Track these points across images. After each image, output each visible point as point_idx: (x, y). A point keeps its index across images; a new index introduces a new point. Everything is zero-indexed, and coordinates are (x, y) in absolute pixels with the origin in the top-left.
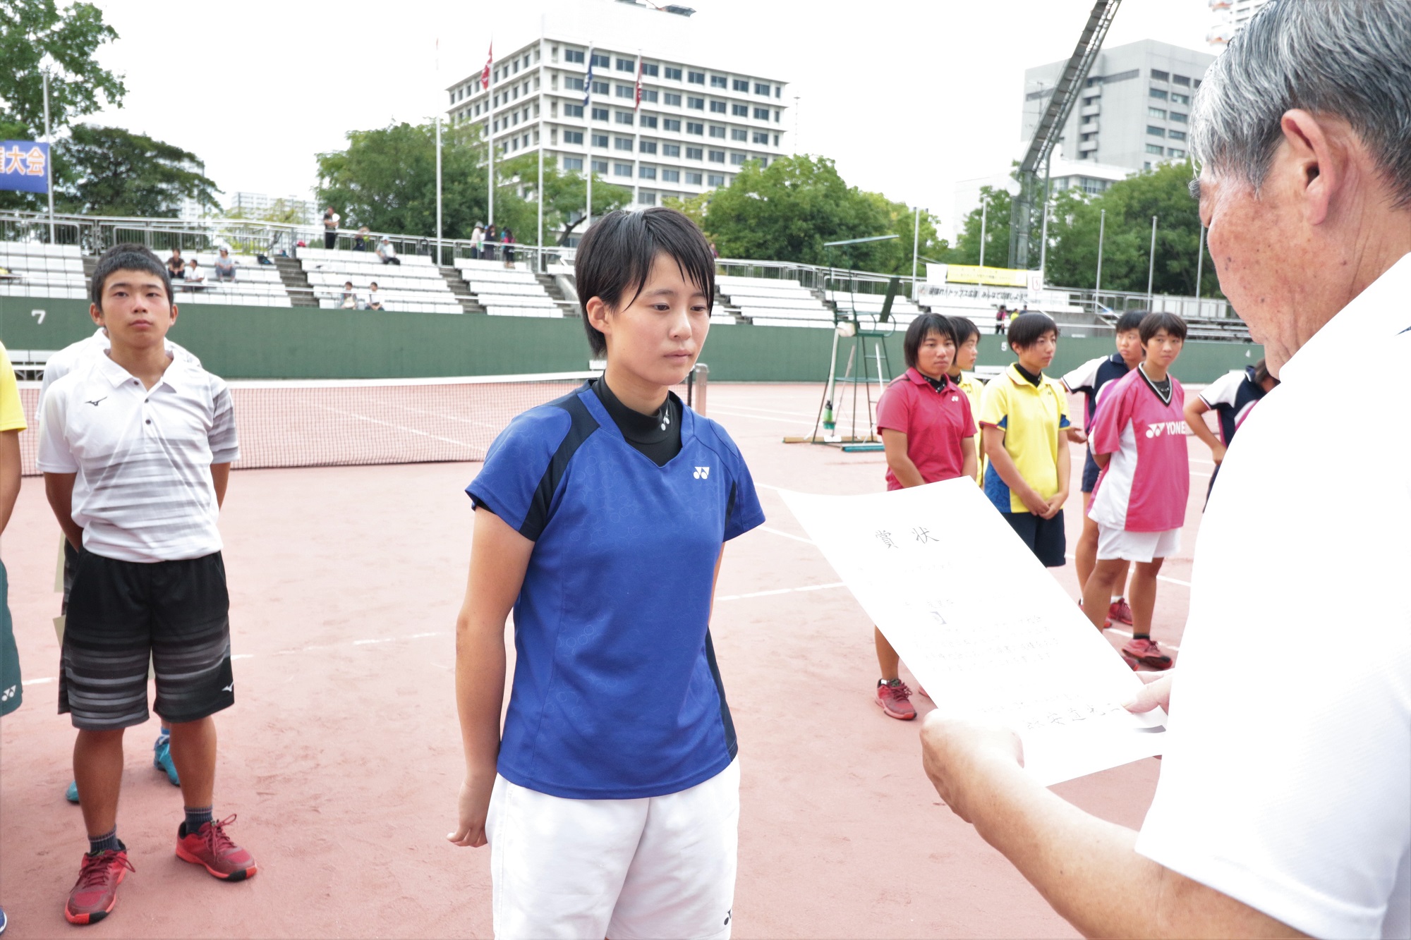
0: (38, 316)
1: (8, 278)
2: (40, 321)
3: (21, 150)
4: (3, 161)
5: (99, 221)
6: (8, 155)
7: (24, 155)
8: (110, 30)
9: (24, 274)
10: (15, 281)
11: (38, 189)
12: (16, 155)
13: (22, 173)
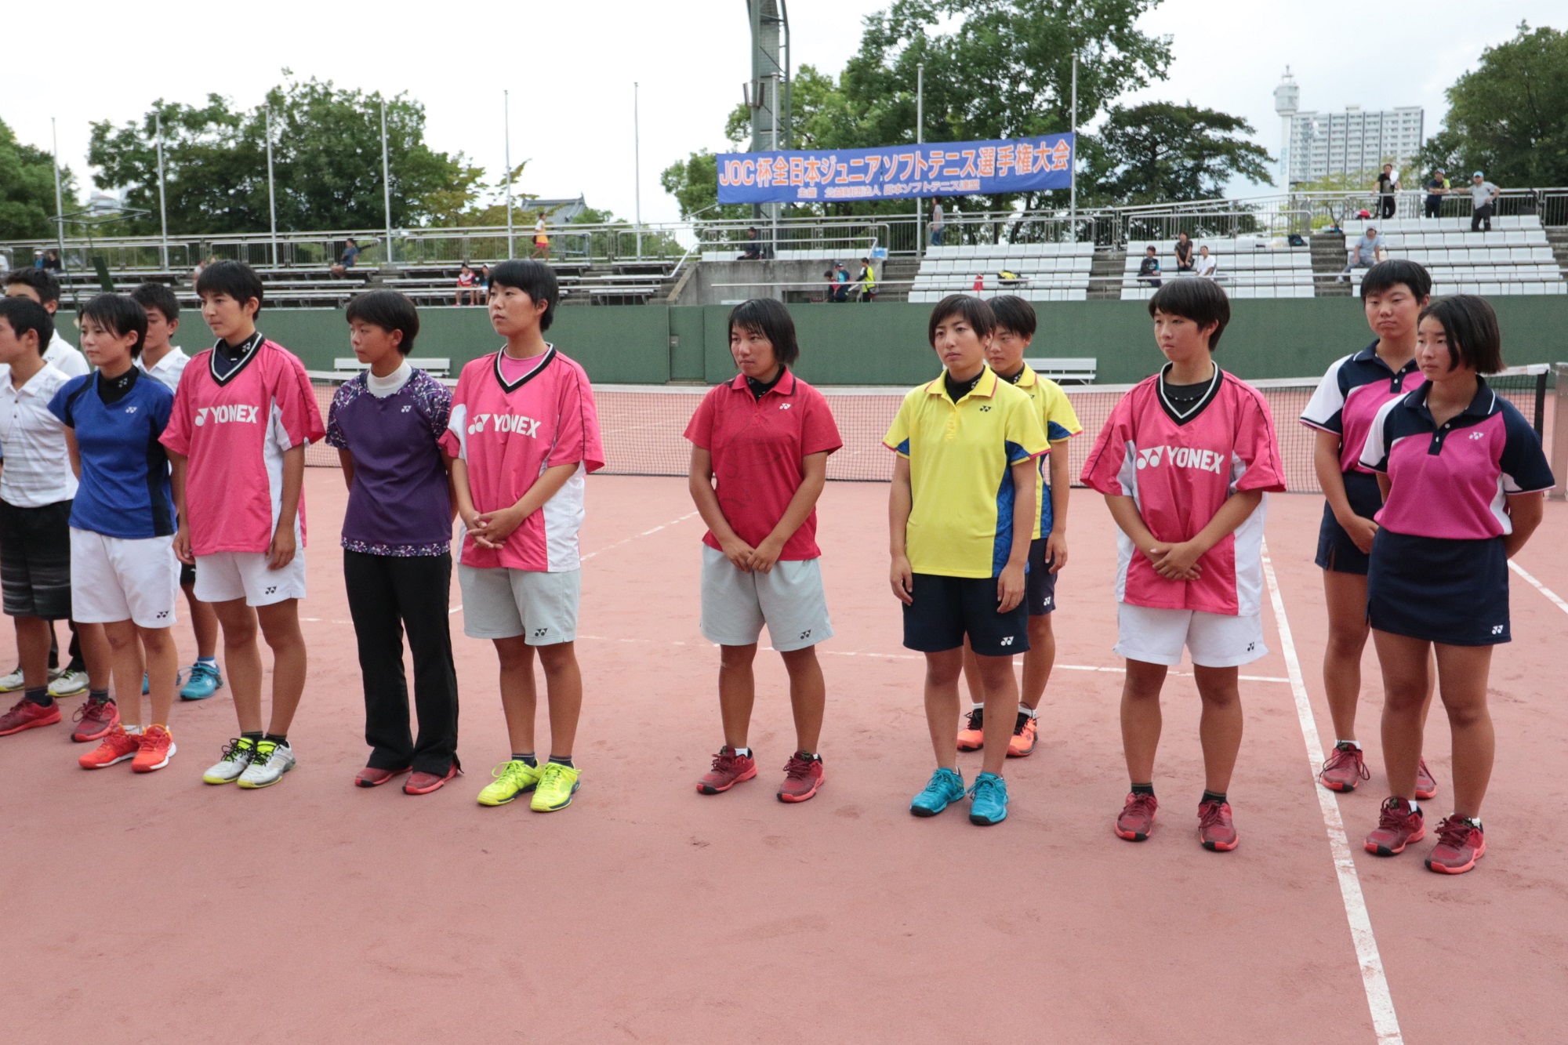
1: (1015, 283)
3: (1047, 145)
4: (1031, 160)
5: (1120, 212)
6: (1036, 152)
7: (1051, 150)
9: (1031, 277)
10: (1023, 286)
11: (1061, 185)
12: (1043, 152)
13: (1047, 170)
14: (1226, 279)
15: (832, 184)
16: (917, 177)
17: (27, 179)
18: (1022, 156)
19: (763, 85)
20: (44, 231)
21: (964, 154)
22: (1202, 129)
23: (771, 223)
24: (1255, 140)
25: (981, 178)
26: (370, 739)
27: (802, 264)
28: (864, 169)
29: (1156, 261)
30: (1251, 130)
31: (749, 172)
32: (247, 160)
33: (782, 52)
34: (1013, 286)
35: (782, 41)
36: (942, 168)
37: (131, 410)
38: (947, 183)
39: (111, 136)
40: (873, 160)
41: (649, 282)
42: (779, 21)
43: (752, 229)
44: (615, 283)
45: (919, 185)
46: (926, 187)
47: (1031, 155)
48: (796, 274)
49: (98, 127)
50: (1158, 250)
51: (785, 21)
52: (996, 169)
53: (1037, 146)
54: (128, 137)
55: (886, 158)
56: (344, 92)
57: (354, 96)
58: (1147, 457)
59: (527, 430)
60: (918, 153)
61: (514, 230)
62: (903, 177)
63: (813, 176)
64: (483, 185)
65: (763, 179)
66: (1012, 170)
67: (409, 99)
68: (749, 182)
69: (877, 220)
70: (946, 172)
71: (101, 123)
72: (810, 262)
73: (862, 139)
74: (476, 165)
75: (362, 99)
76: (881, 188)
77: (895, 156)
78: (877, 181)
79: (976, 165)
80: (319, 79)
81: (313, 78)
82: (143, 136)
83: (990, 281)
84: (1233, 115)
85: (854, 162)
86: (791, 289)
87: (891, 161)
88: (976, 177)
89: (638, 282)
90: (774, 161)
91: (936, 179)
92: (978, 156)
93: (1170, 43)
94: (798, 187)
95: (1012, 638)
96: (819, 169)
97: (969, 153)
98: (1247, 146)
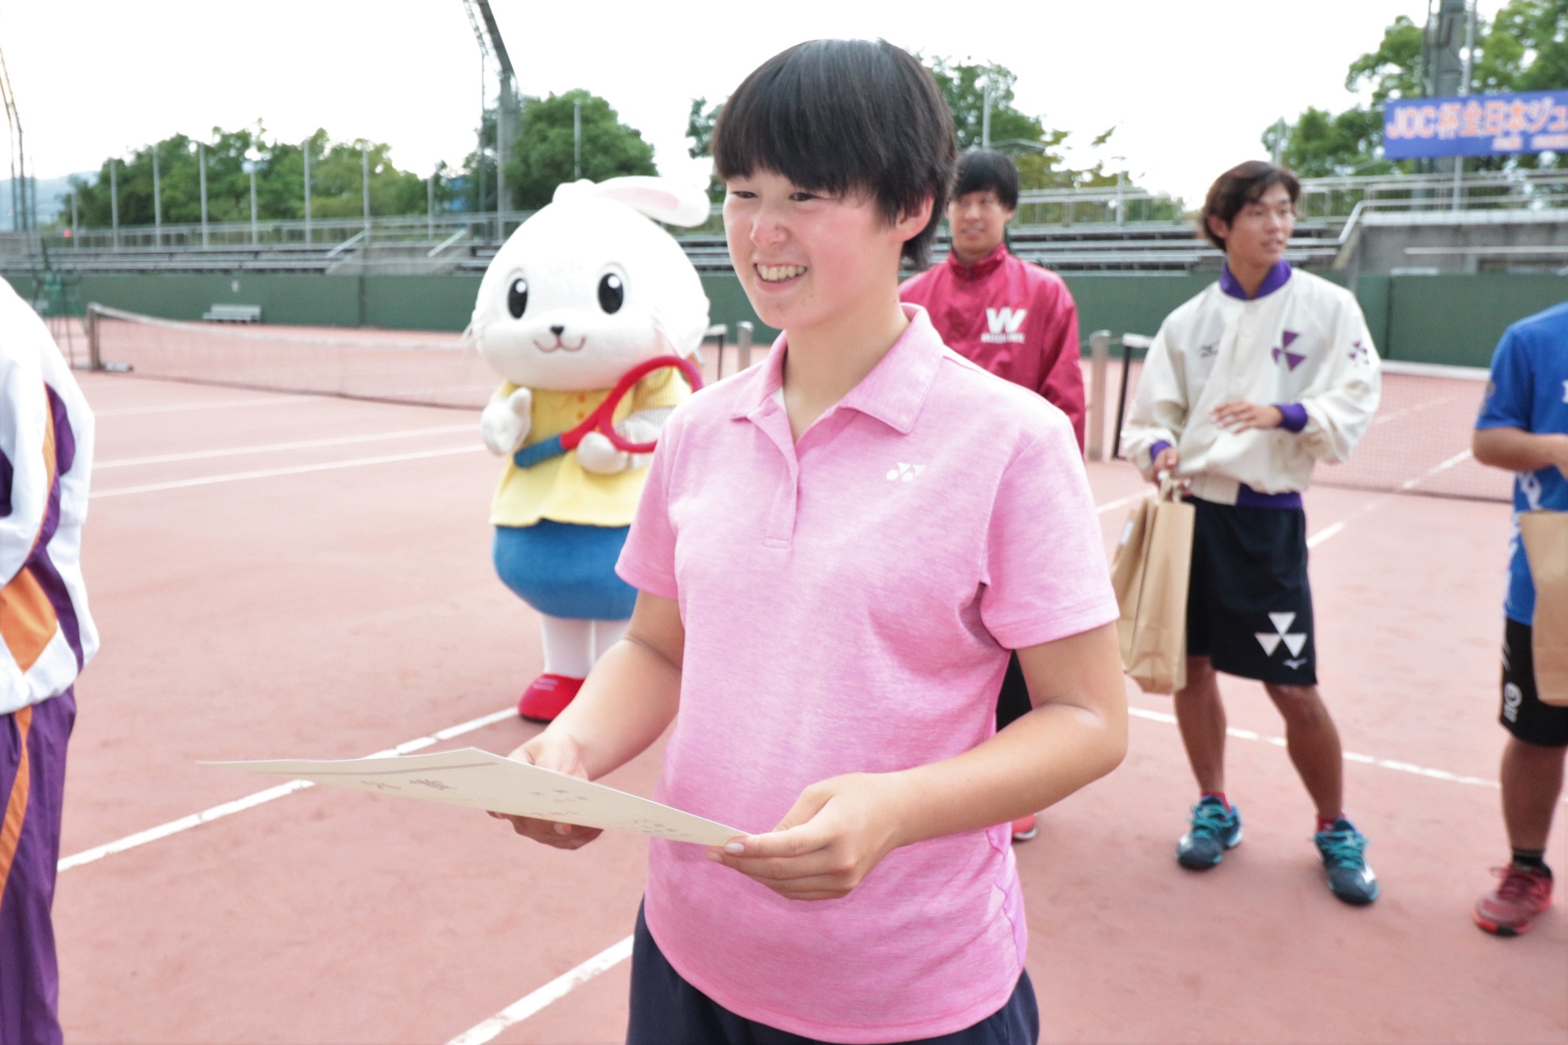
15: (1544, 131)
19: (1452, 20)
23: (1451, 180)
31: (1428, 121)
39: (705, 111)
43: (1428, 188)
49: (695, 104)
56: (936, 57)
57: (944, 60)
61: (1124, 193)
63: (1518, 123)
65: (1447, 129)
68: (1427, 133)
71: (699, 99)
75: (952, 63)
86: (1489, 257)
90: (1464, 106)
96: (1526, 114)
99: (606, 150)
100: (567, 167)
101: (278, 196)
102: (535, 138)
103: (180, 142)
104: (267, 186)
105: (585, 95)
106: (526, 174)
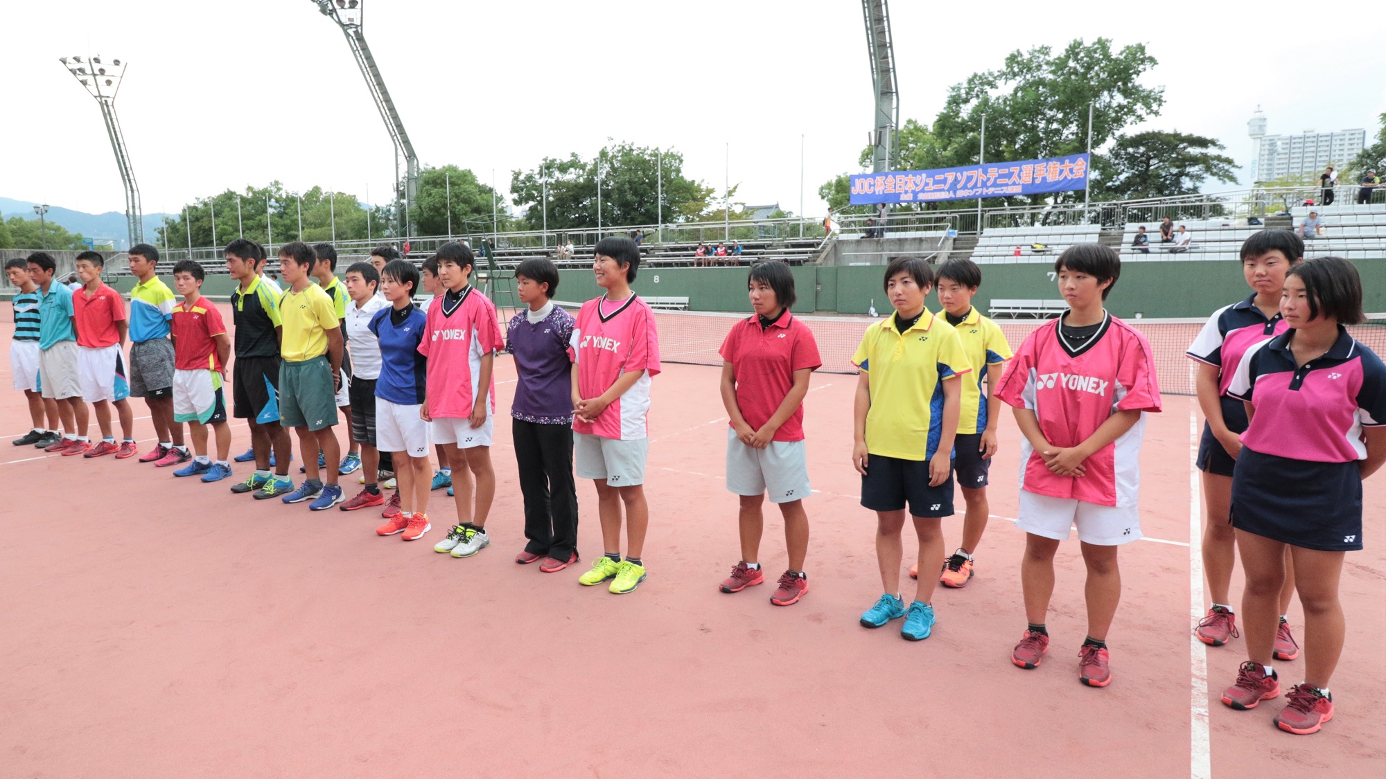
0: (1051, 276)
1: (1043, 251)
2: (1052, 279)
3: (1070, 162)
4: (1058, 172)
5: (1121, 204)
6: (1062, 167)
7: (1073, 165)
8: (1152, 60)
9: (1055, 247)
10: (1048, 253)
11: (1078, 187)
12: (1067, 166)
13: (1069, 178)
14: (1198, 248)
15: (923, 191)
16: (979, 185)
17: (481, 202)
18: (1052, 170)
19: (881, 132)
20: (488, 229)
21: (1012, 169)
22: (1185, 148)
24: (1224, 154)
25: (1023, 185)
26: (527, 534)
27: (901, 241)
28: (944, 181)
29: (1145, 236)
30: (1222, 147)
31: (870, 185)
32: (588, 188)
33: (894, 112)
34: (1042, 253)
35: (894, 105)
36: (996, 179)
37: (407, 329)
38: (1000, 189)
39: (522, 177)
40: (950, 176)
41: (806, 253)
42: (892, 93)
43: (870, 220)
44: (786, 253)
45: (980, 190)
46: (985, 191)
47: (1058, 169)
48: (897, 247)
49: (515, 173)
50: (1147, 229)
51: (897, 92)
52: (1033, 179)
53: (1062, 163)
54: (530, 178)
55: (959, 174)
56: (640, 149)
57: (645, 150)
58: (1045, 380)
59: (611, 347)
60: (980, 170)
61: (729, 223)
62: (970, 185)
63: (911, 186)
64: (714, 198)
65: (879, 190)
66: (1044, 179)
67: (674, 151)
68: (870, 192)
69: (952, 212)
70: (999, 181)
71: (517, 170)
72: (906, 239)
73: (943, 163)
74: (710, 187)
75: (649, 152)
76: (955, 193)
77: (965, 173)
78: (953, 187)
79: (1020, 177)
80: (627, 142)
81: (624, 142)
82: (537, 177)
83: (1025, 250)
84: (1209, 137)
85: (937, 177)
86: (893, 256)
87: (962, 175)
88: (1019, 184)
89: (799, 253)
90: (886, 177)
91: (992, 186)
92: (1021, 170)
93: (1162, 92)
94: (901, 193)
95: (939, 505)
96: (914, 182)
97: (1015, 169)
98: (1219, 158)
99: (465, 201)
100: (443, 210)
101: (288, 228)
102: (425, 194)
103: (230, 196)
104: (281, 222)
105: (454, 169)
106: (421, 215)
